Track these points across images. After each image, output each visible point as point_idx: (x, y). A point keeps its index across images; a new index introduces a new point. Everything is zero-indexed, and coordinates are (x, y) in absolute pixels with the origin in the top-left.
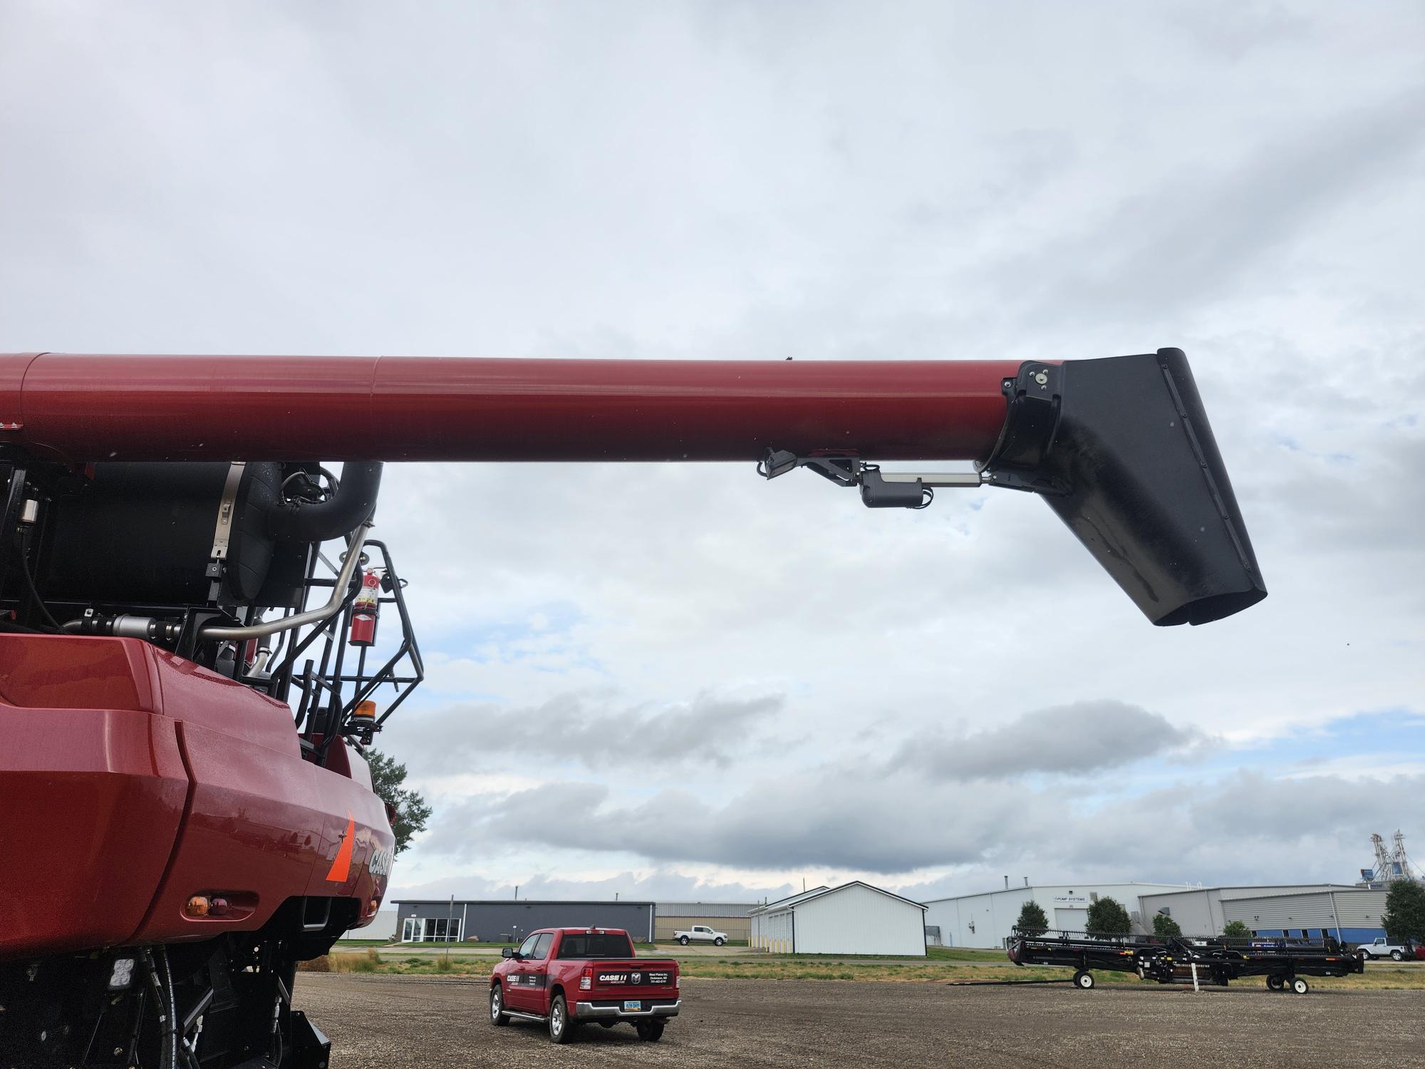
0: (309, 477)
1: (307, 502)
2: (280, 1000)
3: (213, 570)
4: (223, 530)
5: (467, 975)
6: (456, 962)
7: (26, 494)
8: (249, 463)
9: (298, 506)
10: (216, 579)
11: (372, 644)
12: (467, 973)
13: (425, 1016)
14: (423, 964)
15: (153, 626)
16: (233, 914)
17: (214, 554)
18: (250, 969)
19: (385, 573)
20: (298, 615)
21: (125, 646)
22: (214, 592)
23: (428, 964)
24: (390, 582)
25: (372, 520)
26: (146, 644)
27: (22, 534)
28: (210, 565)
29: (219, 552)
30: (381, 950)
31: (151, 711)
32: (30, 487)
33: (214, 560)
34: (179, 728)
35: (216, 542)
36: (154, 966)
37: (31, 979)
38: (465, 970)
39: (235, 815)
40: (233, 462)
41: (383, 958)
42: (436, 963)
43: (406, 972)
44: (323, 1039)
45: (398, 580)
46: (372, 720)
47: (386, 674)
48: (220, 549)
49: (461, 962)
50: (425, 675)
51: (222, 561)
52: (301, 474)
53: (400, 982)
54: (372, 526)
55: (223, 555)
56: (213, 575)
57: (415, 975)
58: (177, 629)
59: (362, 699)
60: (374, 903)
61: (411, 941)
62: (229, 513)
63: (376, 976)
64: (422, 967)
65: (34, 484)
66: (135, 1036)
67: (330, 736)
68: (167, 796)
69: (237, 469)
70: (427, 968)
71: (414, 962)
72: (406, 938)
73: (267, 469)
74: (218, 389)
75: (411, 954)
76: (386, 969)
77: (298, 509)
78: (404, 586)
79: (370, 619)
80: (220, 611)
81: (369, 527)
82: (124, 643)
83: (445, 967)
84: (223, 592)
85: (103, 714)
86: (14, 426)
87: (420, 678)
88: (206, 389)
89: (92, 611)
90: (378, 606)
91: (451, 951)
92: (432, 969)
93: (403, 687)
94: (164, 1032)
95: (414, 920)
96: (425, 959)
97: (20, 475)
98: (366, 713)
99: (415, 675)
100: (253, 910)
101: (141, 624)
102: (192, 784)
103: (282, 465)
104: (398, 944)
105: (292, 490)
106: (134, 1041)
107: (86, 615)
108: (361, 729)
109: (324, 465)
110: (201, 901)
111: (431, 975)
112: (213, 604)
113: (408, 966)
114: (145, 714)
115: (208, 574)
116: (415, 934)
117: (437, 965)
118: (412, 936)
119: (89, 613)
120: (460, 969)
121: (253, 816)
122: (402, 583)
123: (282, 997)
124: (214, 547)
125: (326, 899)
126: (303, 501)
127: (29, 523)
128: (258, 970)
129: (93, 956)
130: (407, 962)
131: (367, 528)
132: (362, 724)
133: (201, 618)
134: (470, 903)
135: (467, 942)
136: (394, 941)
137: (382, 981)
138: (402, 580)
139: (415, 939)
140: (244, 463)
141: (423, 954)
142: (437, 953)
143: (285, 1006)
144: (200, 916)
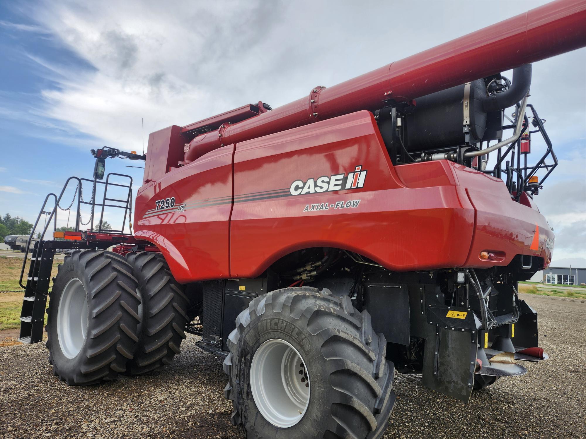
0: (498, 81)
1: (499, 92)
2: (515, 294)
3: (465, 130)
4: (466, 112)
5: (583, 299)
6: (576, 293)
7: (397, 116)
8: (472, 82)
9: (495, 95)
10: (467, 133)
11: (530, 153)
12: (583, 298)
13: (566, 312)
14: (559, 293)
15: (446, 156)
16: (496, 259)
17: (464, 123)
18: (499, 282)
19: (534, 118)
20: (500, 143)
21: (441, 163)
22: (467, 138)
23: (562, 293)
24: (537, 122)
25: (529, 93)
26: (449, 161)
27: (398, 131)
28: (464, 128)
29: (466, 122)
30: (538, 286)
31: (455, 185)
32: (397, 113)
33: (465, 126)
34: (466, 190)
35: (464, 118)
36: (470, 276)
37: (431, 277)
38: (581, 297)
39: (487, 224)
40: (466, 84)
41: (539, 289)
42: (566, 292)
43: (551, 295)
44: (534, 312)
45: (541, 120)
46: (537, 184)
47: (541, 164)
48: (466, 120)
49: (579, 293)
50: (558, 162)
51: (468, 125)
52: (494, 81)
53: (549, 299)
54: (530, 96)
55: (468, 123)
56: (466, 132)
57: (556, 297)
58: (455, 155)
59: (531, 176)
60: (549, 260)
61: (551, 283)
62: (467, 105)
63: (537, 296)
64: (558, 294)
65: (398, 113)
66: (467, 299)
67: (520, 192)
68: (467, 217)
69: (467, 86)
70: (562, 294)
71: (554, 291)
72: (548, 282)
73: (480, 82)
74: (458, 53)
75: (553, 289)
76: (541, 293)
77: (496, 96)
78: (544, 122)
79: (527, 141)
80: (470, 146)
81: (528, 97)
82: (441, 162)
83: (571, 295)
84: (471, 138)
85: (438, 188)
86: (389, 92)
87: (556, 164)
88: (453, 55)
89: (424, 154)
90: (530, 135)
91: (573, 288)
92: (564, 295)
93: (550, 168)
94: (480, 298)
95: (551, 275)
96: (561, 291)
97: (394, 110)
98: (534, 181)
99: (553, 163)
100: (504, 258)
101: (442, 156)
102: (476, 211)
103: (485, 79)
104: (545, 284)
105: (491, 90)
106: (467, 300)
107: (422, 156)
108: (533, 189)
109: (503, 74)
110: (485, 254)
111: (564, 297)
112: (468, 143)
113: (552, 293)
114: (454, 187)
115: (464, 131)
116: (552, 281)
117: (567, 294)
118: (551, 281)
119: (423, 155)
120: (579, 296)
121: (493, 225)
122: (543, 121)
123: (515, 293)
124: (464, 120)
125: (530, 256)
126: (497, 92)
127: (400, 127)
128: (502, 283)
129: (450, 271)
130: (551, 291)
131: (527, 97)
132: (533, 186)
133: (463, 150)
134: (579, 269)
135: (579, 285)
136: (542, 283)
137: (540, 298)
138: (543, 120)
139: (552, 283)
140: (470, 82)
141: (558, 289)
142: (566, 289)
143: (516, 297)
144: (485, 259)
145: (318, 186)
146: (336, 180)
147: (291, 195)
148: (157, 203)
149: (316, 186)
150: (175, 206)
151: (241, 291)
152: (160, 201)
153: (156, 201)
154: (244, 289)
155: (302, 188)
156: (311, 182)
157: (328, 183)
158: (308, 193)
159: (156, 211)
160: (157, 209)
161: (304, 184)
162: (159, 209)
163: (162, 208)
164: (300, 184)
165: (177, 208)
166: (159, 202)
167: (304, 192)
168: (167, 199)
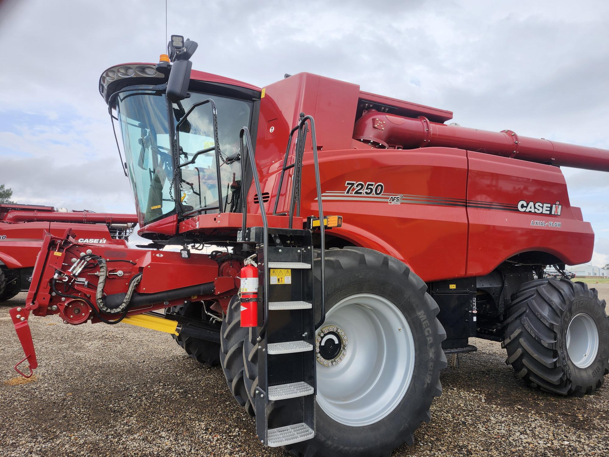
86: (554, 159)
145: (536, 208)
146: (547, 207)
147: (518, 210)
148: (348, 184)
149: (535, 208)
150: (382, 195)
151: (452, 289)
152: (354, 182)
153: (347, 182)
154: (455, 288)
155: (526, 207)
156: (531, 204)
157: (542, 207)
158: (530, 212)
159: (346, 194)
160: (348, 192)
161: (528, 204)
162: (352, 193)
163: (356, 193)
164: (525, 205)
165: (388, 198)
166: (353, 184)
167: (527, 211)
168: (368, 183)
